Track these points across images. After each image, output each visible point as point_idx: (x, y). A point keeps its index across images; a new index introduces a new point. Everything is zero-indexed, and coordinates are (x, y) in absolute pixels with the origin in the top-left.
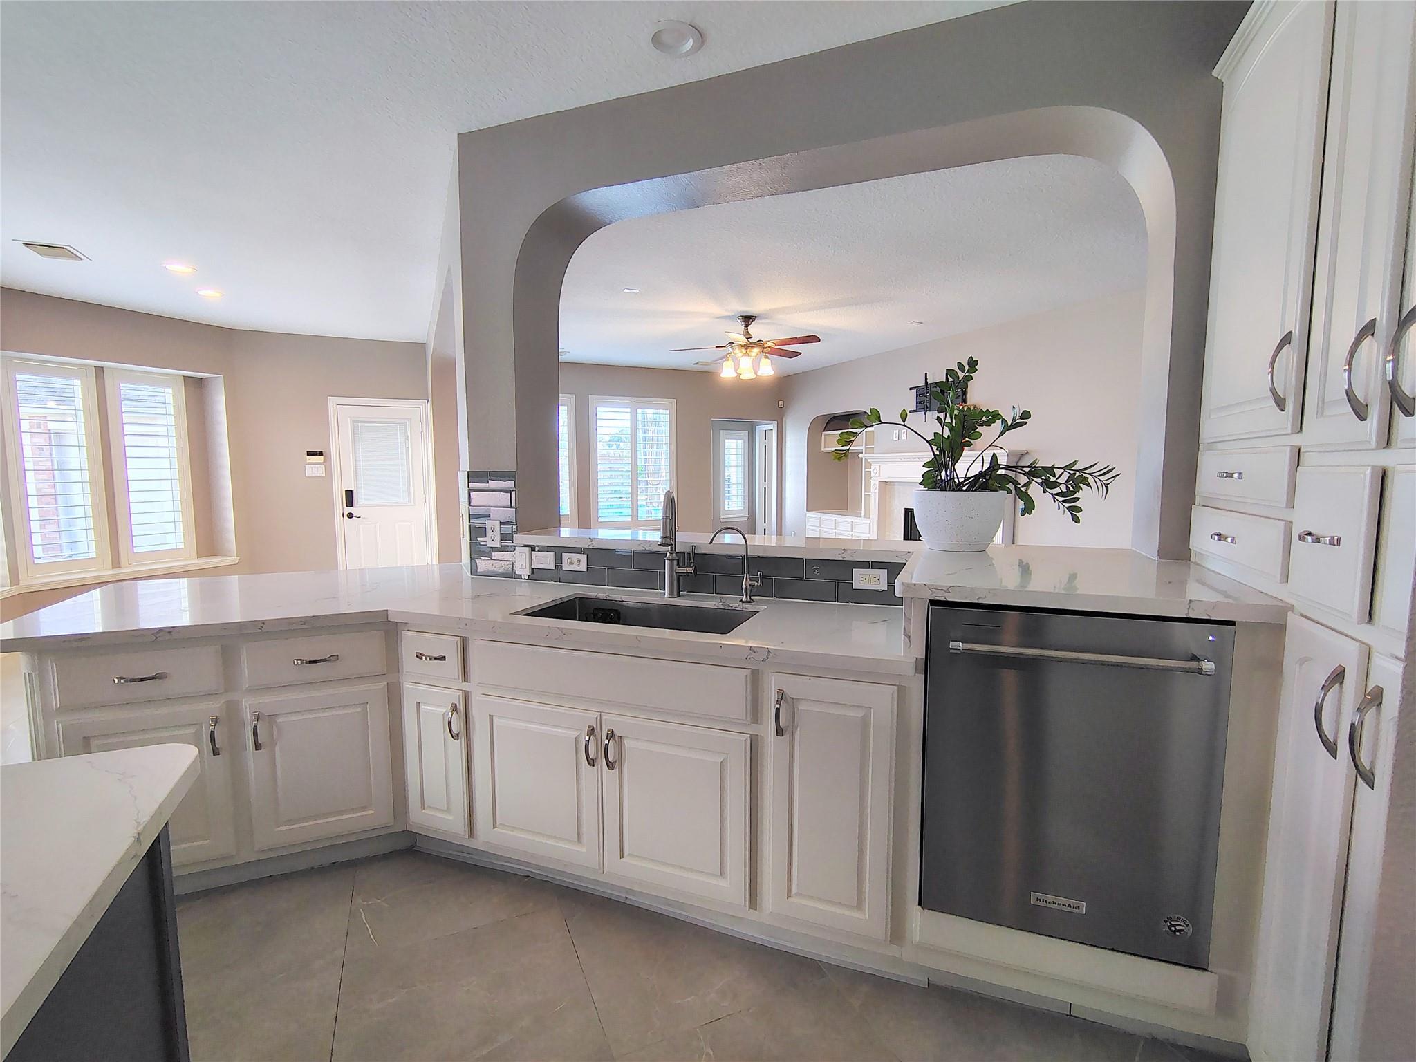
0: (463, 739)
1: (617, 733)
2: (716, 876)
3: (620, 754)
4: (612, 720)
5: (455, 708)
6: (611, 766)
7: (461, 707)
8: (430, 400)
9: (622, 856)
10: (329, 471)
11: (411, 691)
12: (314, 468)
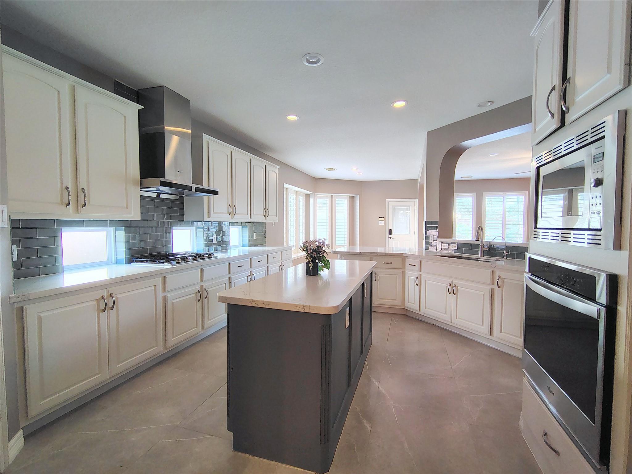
0: (419, 286)
1: (456, 286)
2: (481, 325)
3: (457, 291)
4: (455, 282)
5: (417, 278)
6: (455, 294)
7: (419, 278)
8: (418, 199)
9: (456, 318)
10: (385, 223)
11: (407, 272)
12: (381, 222)
